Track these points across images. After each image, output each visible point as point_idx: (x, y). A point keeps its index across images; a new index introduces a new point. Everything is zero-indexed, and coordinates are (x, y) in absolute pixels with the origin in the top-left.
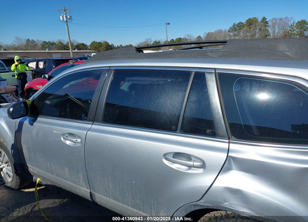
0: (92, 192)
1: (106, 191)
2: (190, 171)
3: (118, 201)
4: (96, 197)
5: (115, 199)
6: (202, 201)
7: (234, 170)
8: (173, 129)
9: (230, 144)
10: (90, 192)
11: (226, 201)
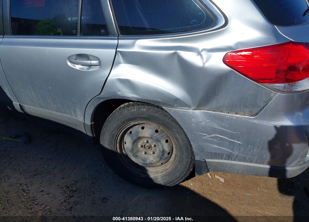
0: (21, 104)
1: (32, 101)
2: (91, 70)
3: (44, 108)
4: (25, 108)
5: (41, 107)
6: (102, 94)
7: (123, 63)
8: (74, 33)
9: (119, 40)
10: (20, 105)
11: (119, 91)
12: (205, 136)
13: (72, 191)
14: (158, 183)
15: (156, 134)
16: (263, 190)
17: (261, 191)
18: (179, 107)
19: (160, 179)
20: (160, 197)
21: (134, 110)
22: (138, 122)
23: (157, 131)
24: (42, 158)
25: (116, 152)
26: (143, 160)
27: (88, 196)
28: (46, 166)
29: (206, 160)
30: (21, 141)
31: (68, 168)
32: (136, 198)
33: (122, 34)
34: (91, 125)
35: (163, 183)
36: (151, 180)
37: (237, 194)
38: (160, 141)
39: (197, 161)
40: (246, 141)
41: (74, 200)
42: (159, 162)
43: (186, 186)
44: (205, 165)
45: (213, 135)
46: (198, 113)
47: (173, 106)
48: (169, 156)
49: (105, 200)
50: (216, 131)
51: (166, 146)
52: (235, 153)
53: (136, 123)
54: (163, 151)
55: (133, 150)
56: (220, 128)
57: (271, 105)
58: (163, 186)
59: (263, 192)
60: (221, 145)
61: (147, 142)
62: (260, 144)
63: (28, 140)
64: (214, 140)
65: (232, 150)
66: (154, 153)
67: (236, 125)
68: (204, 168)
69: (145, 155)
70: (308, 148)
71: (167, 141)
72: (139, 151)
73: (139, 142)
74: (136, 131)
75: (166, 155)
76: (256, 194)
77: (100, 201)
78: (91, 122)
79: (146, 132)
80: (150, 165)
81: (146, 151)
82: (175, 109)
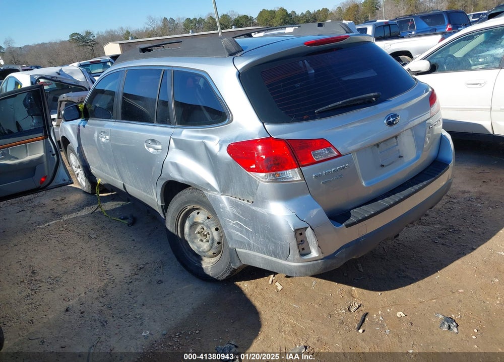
2: (158, 153)
6: (162, 175)
7: (175, 149)
10: (123, 184)
11: (171, 173)
12: (230, 222)
14: (207, 273)
15: (207, 221)
17: (312, 305)
18: (211, 192)
19: (209, 270)
20: (208, 290)
23: (208, 218)
24: (134, 240)
25: (176, 236)
26: (198, 247)
27: (150, 276)
28: (132, 247)
29: (237, 249)
30: (126, 222)
31: (148, 251)
32: (186, 287)
33: (178, 124)
34: (162, 205)
35: (211, 274)
36: (202, 269)
37: (283, 303)
38: (210, 228)
39: (230, 249)
40: (253, 228)
41: (136, 277)
42: (210, 251)
43: (240, 286)
44: (236, 255)
45: (236, 222)
46: (224, 198)
47: (207, 191)
48: (220, 246)
49: (160, 282)
50: (236, 217)
51: (215, 234)
52: (252, 242)
53: (192, 207)
54: (213, 239)
55: (190, 235)
56: (238, 215)
57: (259, 192)
58: (212, 277)
59: (314, 307)
60: (241, 232)
61: (203, 229)
62: (261, 232)
63: (131, 222)
64: (237, 227)
65: (249, 238)
66: (208, 241)
67: (245, 211)
68: (236, 258)
69: (201, 242)
70: (295, 240)
71: (217, 229)
72: (196, 238)
73: (196, 228)
74: (193, 215)
75: (216, 244)
76: (303, 307)
77: (156, 282)
78: (162, 203)
79: (200, 217)
80: (204, 254)
81: (202, 239)
82: (209, 194)
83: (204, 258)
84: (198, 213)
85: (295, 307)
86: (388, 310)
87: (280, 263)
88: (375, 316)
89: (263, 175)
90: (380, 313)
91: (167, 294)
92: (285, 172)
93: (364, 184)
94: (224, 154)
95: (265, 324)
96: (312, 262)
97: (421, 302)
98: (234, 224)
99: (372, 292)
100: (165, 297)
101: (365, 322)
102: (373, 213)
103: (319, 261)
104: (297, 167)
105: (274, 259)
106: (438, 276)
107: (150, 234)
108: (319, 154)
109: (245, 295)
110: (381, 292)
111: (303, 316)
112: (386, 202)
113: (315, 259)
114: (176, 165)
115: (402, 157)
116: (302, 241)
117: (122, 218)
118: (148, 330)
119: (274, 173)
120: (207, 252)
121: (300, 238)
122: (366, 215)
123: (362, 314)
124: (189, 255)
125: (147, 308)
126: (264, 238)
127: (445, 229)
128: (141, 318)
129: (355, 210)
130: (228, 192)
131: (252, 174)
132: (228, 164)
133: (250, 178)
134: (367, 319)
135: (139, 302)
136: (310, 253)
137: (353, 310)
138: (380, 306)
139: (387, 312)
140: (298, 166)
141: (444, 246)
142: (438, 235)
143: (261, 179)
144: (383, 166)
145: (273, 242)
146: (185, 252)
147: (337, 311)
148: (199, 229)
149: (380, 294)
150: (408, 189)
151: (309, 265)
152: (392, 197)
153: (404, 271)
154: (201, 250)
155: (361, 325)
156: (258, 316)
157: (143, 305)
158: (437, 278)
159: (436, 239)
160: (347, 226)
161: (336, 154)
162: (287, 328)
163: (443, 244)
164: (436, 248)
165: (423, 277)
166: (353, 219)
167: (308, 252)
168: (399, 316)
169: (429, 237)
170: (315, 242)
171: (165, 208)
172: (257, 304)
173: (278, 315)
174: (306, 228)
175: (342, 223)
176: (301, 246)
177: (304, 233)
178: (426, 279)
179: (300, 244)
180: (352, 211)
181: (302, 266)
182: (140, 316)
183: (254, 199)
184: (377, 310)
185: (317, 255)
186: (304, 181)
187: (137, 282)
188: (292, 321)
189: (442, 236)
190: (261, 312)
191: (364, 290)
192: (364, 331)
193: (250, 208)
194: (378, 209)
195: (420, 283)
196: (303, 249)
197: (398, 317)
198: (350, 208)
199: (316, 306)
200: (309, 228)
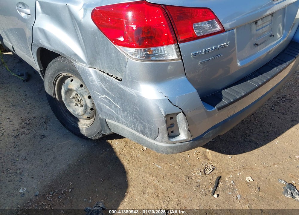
6: (34, 41)
10: (12, 46)
11: (41, 40)
12: (99, 95)
13: (26, 124)
14: (83, 134)
15: (80, 89)
16: (175, 166)
17: (172, 166)
18: (80, 63)
19: (84, 130)
20: (83, 147)
21: (61, 61)
22: (66, 74)
23: (81, 86)
24: (26, 95)
25: (55, 99)
26: (73, 110)
27: (35, 130)
28: (24, 102)
30: (23, 78)
31: (37, 106)
32: (65, 142)
34: (40, 70)
35: (86, 134)
36: (78, 129)
37: (148, 163)
38: (83, 96)
39: (100, 119)
40: (121, 105)
41: (24, 131)
42: (84, 115)
43: (112, 144)
44: (106, 125)
45: (104, 96)
46: (91, 71)
47: (76, 62)
48: (92, 112)
49: (43, 137)
50: (104, 92)
51: (88, 101)
52: (120, 117)
53: (65, 74)
54: (86, 106)
55: (66, 99)
56: (107, 90)
57: (127, 70)
58: (86, 137)
59: (174, 168)
60: (110, 106)
61: (78, 95)
62: (130, 111)
63: (26, 79)
64: (106, 101)
65: (118, 114)
66: (83, 106)
67: (114, 88)
68: (106, 127)
69: (76, 106)
70: (165, 125)
71: (89, 97)
72: (71, 102)
73: (71, 94)
74: (67, 82)
75: (89, 110)
76: (165, 167)
77: (39, 137)
78: (40, 68)
79: (74, 84)
80: (79, 117)
81: (77, 104)
82: (78, 65)
83: (80, 119)
84: (72, 81)
85: (158, 167)
86: (238, 174)
87: (148, 141)
88: (227, 179)
89: (132, 50)
90: (231, 177)
91: (48, 149)
92: (159, 48)
93: (239, 64)
94: (88, 22)
95: (131, 183)
96: (180, 144)
97: (265, 167)
98: (103, 98)
99: (223, 155)
100: (45, 151)
101: (219, 186)
102: (243, 94)
103: (187, 143)
104: (174, 43)
105: (141, 135)
106: (277, 142)
107: (41, 90)
108: (200, 28)
109: (115, 153)
110: (232, 156)
111: (165, 177)
112: (256, 83)
113: (184, 141)
114: (43, 31)
115: (273, 36)
116: (171, 124)
117: (19, 74)
118: (25, 186)
119: (146, 49)
120: (81, 115)
121: (171, 122)
122: (238, 97)
123: (215, 177)
124: (67, 116)
125: (28, 163)
126: (132, 117)
127: (279, 98)
128: (21, 174)
129: (226, 90)
130: (96, 66)
131: (120, 48)
132: (94, 34)
133: (118, 52)
134: (221, 183)
135: (21, 156)
136: (178, 135)
137: (208, 172)
138: (231, 169)
139: (237, 176)
140: (176, 42)
141: (280, 113)
142: (273, 103)
143: (130, 55)
144: (256, 45)
145: (141, 123)
146: (63, 113)
147: (194, 173)
148: (73, 94)
149: (230, 157)
150: (273, 69)
151: (177, 147)
152: (260, 77)
153: (249, 136)
154: (76, 113)
155: (216, 189)
156: (126, 175)
157: (25, 159)
158: (276, 143)
159: (272, 106)
160: (219, 109)
161: (219, 28)
162: (151, 190)
163: (278, 112)
164: (273, 114)
165: (265, 143)
166: (224, 102)
167: (177, 134)
168: (248, 181)
169: (267, 104)
170: (186, 127)
171: (43, 72)
172: (125, 163)
173: (142, 175)
174: (177, 114)
175: (214, 106)
176: (170, 130)
177: (176, 117)
178: (268, 144)
179: (169, 127)
180: (223, 92)
181: (170, 147)
182: (20, 171)
183: (122, 76)
184: (228, 174)
185: (185, 138)
186: (181, 61)
187: (23, 135)
188: (155, 182)
189: (277, 104)
190: (128, 171)
191: (216, 153)
192: (218, 195)
193: (118, 86)
194: (248, 91)
195: (263, 148)
196: (172, 132)
197: (246, 181)
198: (221, 88)
199: (176, 167)
200: (182, 113)
